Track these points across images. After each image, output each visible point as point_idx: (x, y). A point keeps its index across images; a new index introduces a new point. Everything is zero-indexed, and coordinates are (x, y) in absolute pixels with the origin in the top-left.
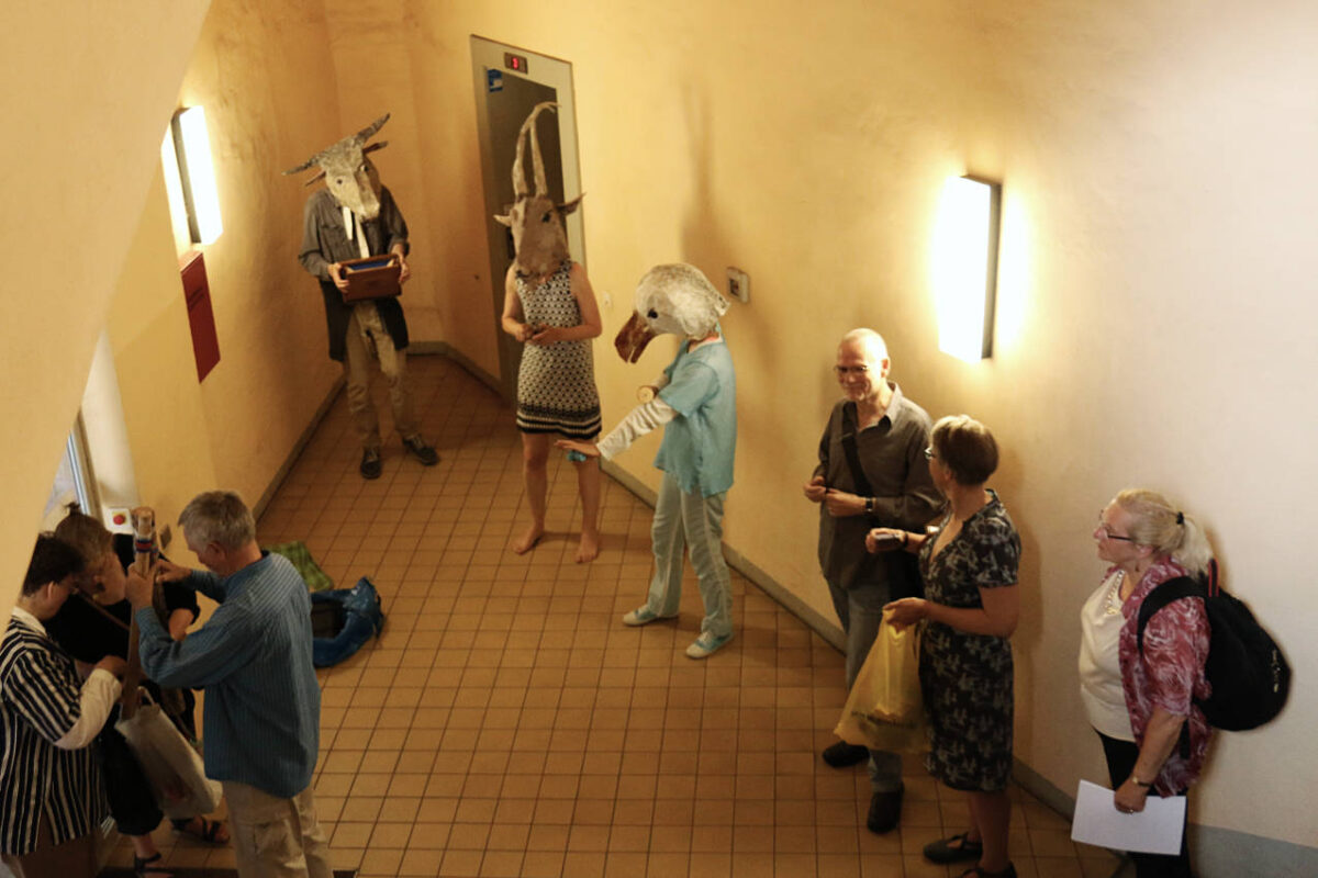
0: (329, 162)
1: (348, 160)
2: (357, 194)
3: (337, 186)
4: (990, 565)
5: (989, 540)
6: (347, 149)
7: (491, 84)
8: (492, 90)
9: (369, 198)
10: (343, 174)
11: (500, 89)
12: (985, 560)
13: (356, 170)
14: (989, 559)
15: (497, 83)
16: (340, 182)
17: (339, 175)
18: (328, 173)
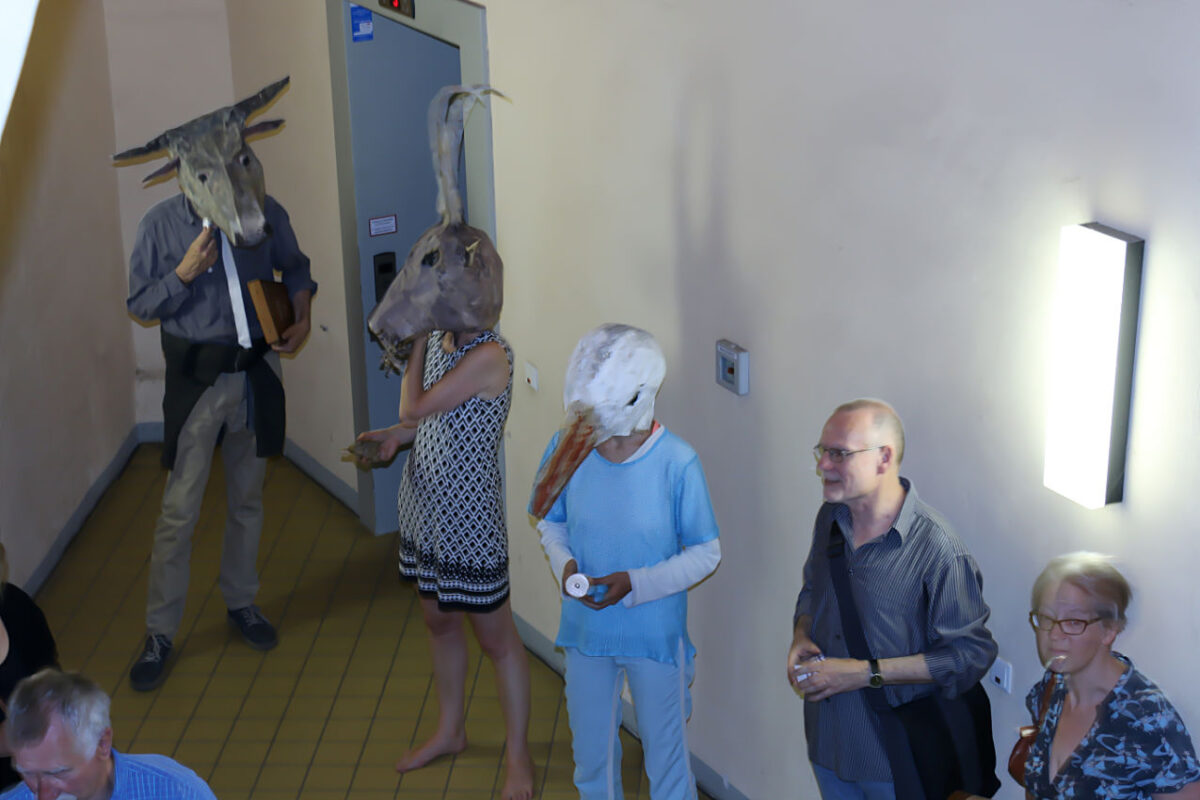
0: (187, 145)
1: (219, 143)
2: (230, 201)
3: (198, 184)
4: (1168, 759)
5: (1153, 723)
6: (218, 127)
7: (355, 28)
8: (356, 39)
9: (250, 209)
10: (211, 165)
11: (370, 37)
12: (1157, 752)
13: (230, 160)
14: (1163, 750)
15: (365, 28)
16: (203, 178)
17: (203, 166)
18: (183, 163)
